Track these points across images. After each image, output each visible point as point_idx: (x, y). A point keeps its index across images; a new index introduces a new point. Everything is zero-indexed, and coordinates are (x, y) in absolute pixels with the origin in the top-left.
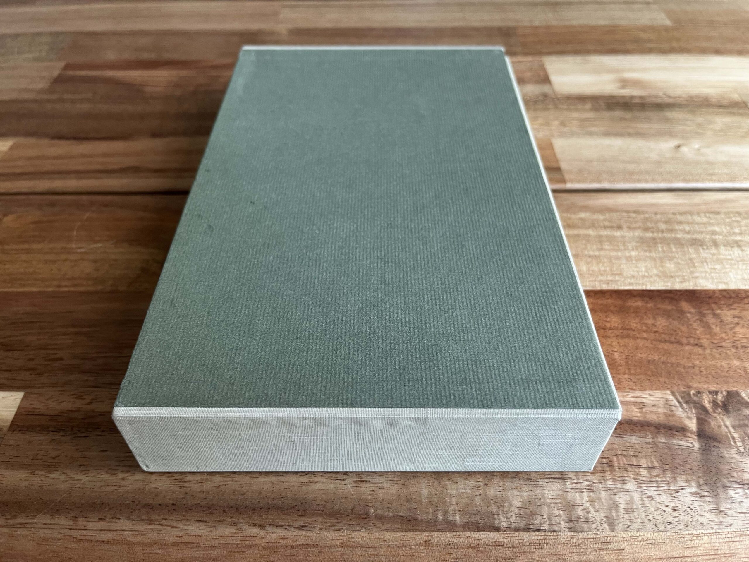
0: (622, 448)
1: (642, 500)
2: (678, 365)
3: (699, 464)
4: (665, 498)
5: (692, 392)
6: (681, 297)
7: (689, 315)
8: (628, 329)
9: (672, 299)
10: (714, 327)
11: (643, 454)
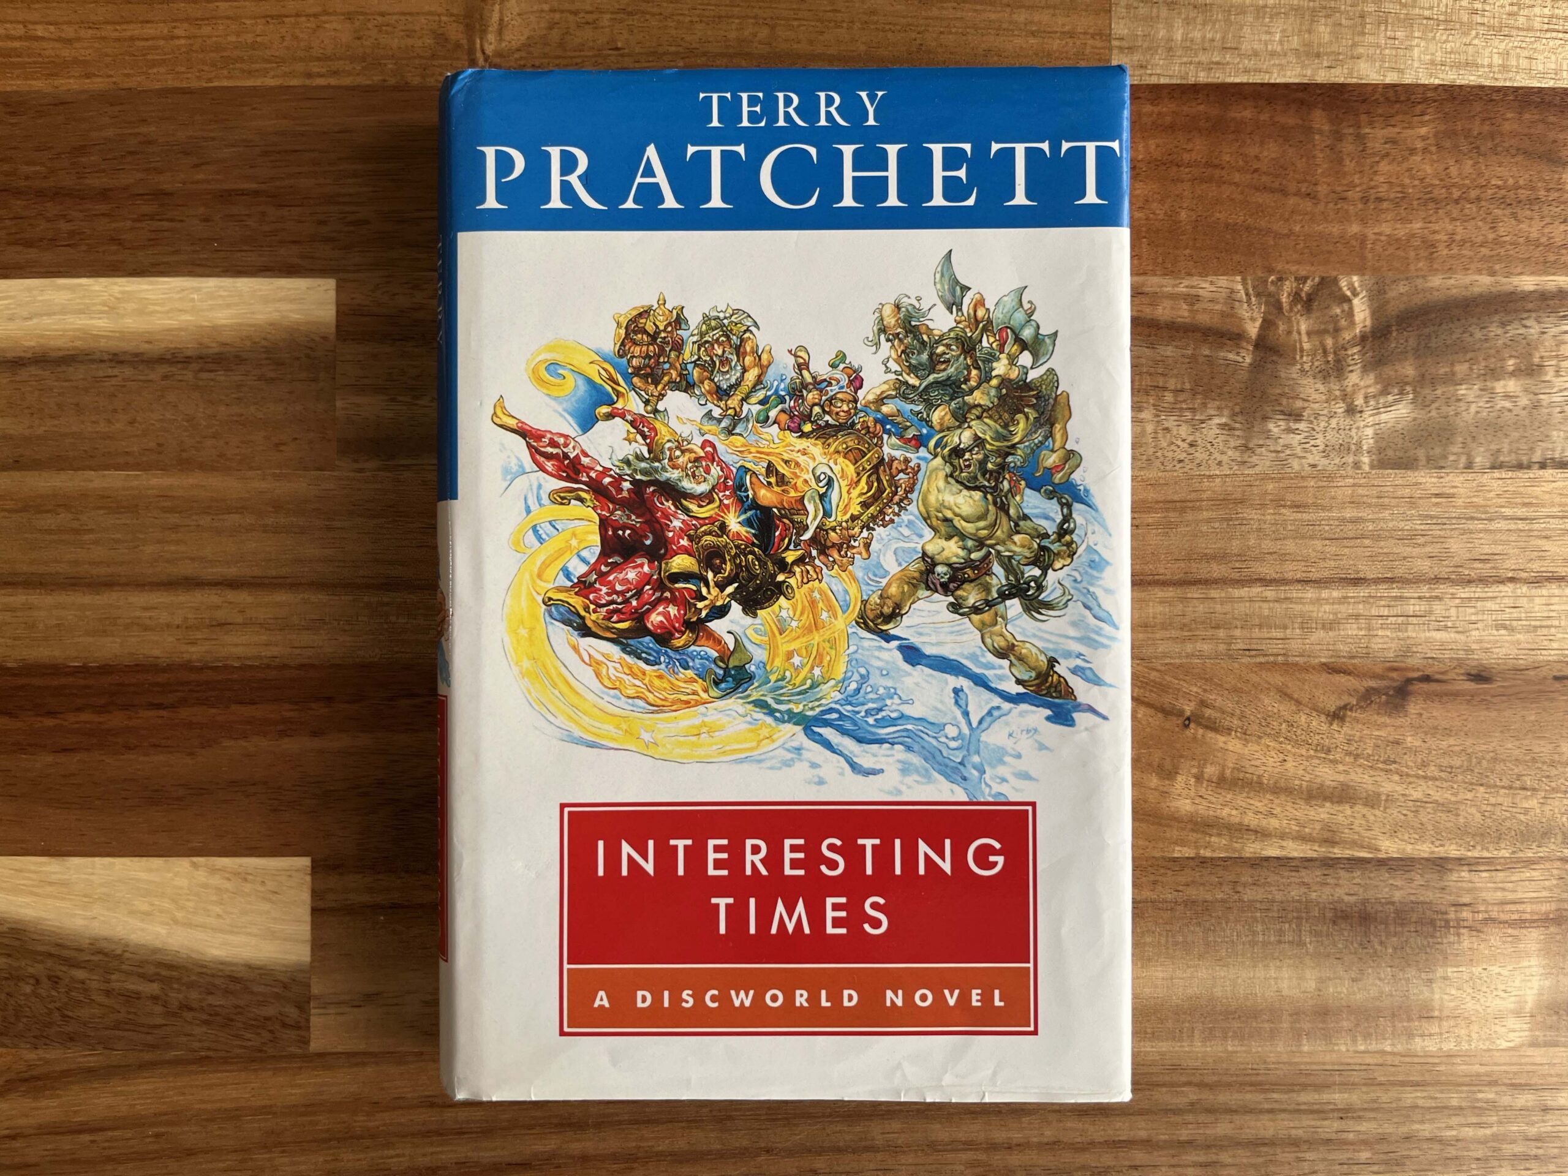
0: (1151, 363)
1: (1156, 433)
2: (1269, 231)
3: (1242, 386)
4: (1184, 431)
5: (1272, 278)
6: (1320, 99)
7: (1317, 137)
8: (1216, 166)
9: (1302, 102)
10: (1347, 162)
11: (1175, 372)
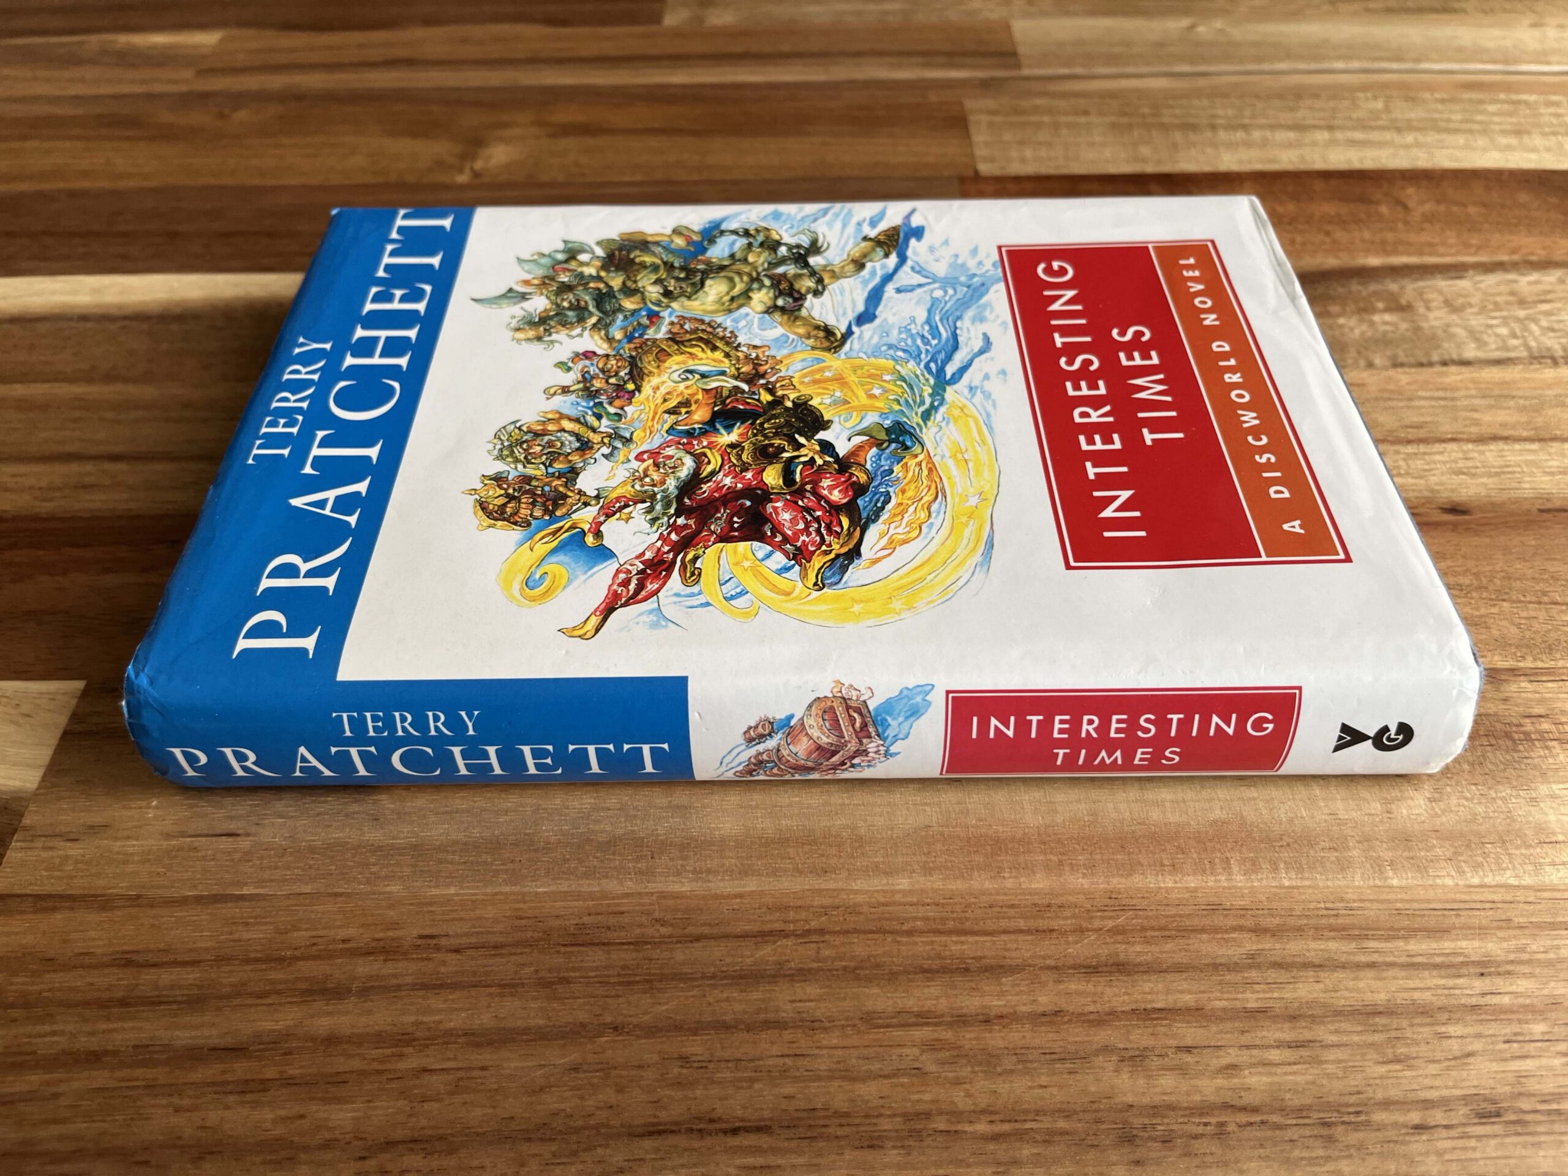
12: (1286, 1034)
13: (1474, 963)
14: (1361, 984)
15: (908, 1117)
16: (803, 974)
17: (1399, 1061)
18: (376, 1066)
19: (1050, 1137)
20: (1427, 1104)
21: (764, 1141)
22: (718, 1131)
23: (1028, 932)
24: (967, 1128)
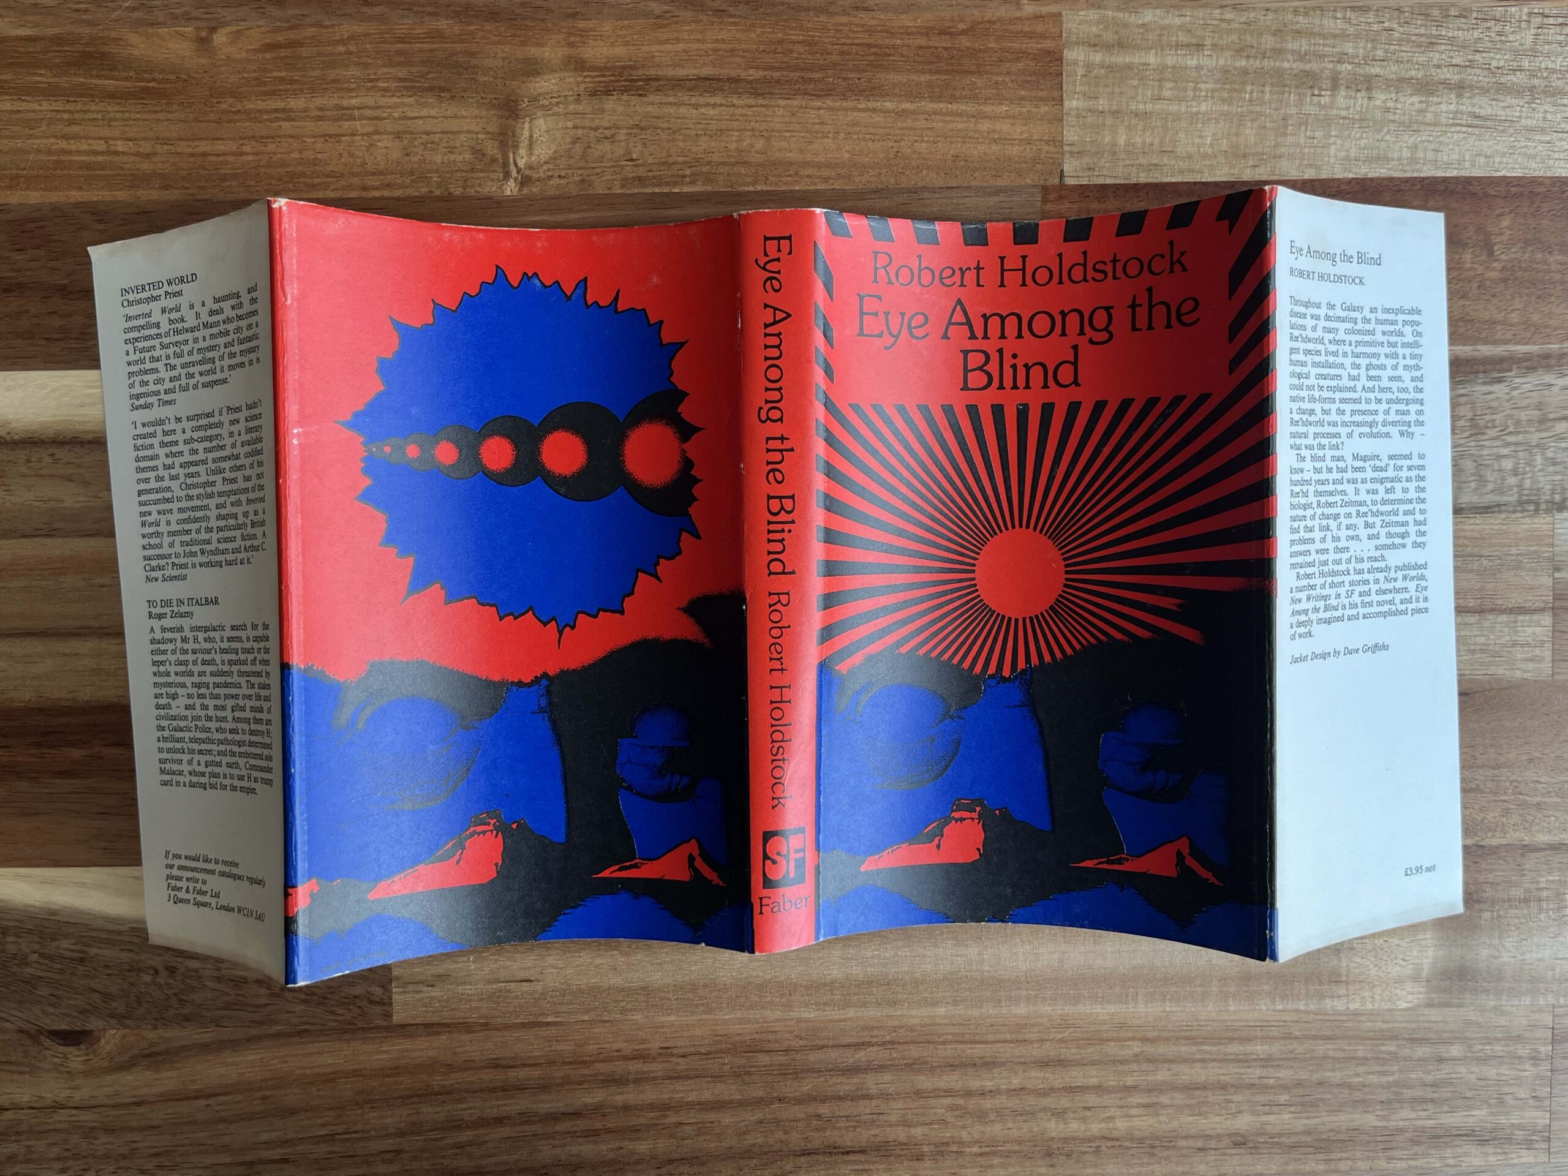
12: (1144, 1099)
13: (1261, 1060)
14: (1193, 1071)
15: (936, 1145)
16: (881, 1068)
17: (1200, 1114)
18: (653, 1121)
19: (1008, 1154)
20: (1209, 1137)
21: (862, 1157)
22: (839, 1153)
23: (1011, 1042)
24: (968, 1150)
